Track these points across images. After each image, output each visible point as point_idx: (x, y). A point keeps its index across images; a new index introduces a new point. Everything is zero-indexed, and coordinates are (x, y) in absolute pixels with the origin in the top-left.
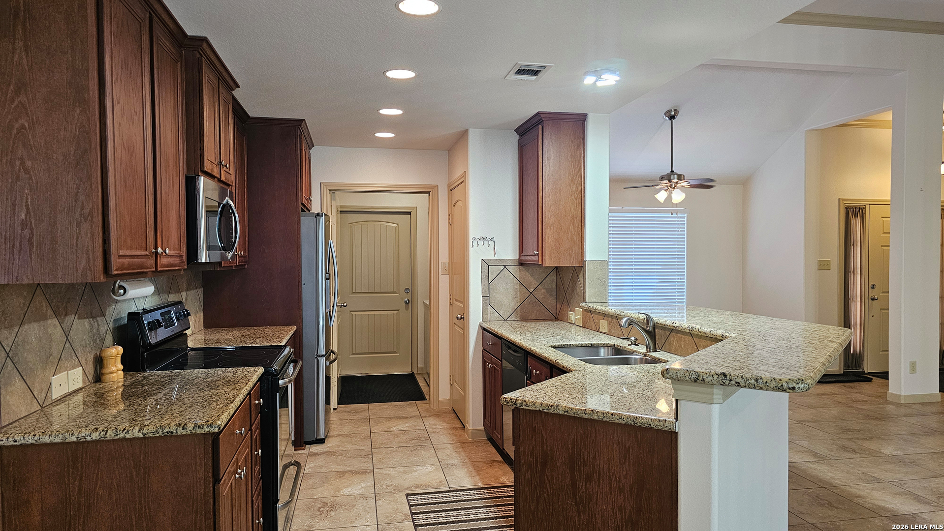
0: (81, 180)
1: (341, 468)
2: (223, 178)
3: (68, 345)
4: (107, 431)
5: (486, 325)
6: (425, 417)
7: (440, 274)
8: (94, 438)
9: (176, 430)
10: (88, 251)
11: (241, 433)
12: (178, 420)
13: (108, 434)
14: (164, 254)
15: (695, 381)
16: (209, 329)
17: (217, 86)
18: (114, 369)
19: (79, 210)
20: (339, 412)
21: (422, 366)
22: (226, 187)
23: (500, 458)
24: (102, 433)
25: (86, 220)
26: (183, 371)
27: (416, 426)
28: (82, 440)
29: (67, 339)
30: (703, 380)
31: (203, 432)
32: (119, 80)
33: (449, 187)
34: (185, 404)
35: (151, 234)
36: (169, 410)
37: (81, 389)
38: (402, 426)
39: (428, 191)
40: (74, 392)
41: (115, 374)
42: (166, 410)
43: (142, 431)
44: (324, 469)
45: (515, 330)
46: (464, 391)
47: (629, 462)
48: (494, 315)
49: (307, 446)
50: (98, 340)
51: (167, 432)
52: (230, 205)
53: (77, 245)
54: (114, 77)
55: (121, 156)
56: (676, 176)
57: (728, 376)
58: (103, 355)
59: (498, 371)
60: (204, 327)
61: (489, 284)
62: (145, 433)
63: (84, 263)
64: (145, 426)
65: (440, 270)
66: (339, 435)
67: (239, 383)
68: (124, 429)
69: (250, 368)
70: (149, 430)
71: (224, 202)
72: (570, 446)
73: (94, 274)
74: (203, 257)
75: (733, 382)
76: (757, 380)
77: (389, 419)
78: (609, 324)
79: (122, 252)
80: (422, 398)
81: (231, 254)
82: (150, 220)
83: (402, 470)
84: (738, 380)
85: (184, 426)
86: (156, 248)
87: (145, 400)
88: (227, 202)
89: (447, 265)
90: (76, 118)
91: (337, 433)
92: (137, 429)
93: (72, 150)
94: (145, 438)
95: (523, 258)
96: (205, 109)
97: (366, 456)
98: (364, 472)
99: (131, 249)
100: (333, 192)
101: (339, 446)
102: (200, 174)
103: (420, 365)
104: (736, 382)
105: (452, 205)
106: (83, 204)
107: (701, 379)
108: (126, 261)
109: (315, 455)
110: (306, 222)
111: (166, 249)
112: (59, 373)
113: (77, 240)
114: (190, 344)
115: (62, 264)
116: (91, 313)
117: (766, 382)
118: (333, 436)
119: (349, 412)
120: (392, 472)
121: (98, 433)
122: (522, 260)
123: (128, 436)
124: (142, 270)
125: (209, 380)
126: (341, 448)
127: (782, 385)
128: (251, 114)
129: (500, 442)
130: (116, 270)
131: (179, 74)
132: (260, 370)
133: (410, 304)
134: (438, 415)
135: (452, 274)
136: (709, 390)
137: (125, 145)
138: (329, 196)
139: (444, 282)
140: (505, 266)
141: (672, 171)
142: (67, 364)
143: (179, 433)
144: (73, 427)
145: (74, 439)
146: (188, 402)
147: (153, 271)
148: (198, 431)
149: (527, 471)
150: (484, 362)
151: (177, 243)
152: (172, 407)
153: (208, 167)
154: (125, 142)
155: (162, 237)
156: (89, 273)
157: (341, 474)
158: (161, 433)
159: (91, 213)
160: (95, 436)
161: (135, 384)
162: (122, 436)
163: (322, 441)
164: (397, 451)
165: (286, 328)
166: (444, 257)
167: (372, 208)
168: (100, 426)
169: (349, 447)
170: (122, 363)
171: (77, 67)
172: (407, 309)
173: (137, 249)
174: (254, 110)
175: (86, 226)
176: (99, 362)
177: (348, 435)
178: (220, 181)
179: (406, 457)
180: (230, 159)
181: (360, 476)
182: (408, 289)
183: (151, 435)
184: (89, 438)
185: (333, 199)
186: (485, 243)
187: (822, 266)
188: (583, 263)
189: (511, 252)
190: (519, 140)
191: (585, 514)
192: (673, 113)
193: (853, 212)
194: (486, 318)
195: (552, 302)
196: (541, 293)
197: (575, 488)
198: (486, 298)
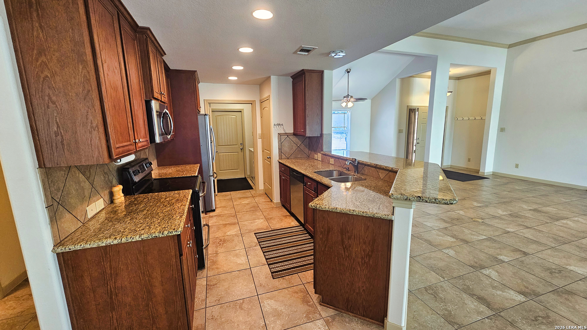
0: (89, 108)
1: (224, 223)
2: (163, 100)
3: (93, 189)
4: (122, 239)
5: (280, 161)
6: (255, 197)
7: (258, 138)
8: (115, 243)
9: (159, 235)
10: (98, 147)
11: (188, 226)
12: (158, 229)
13: (122, 240)
14: (139, 142)
15: (406, 200)
16: (160, 167)
17: (156, 54)
18: (119, 197)
19: (90, 125)
21: (249, 174)
22: (164, 104)
23: (289, 214)
24: (119, 240)
25: (94, 130)
26: (153, 194)
27: (252, 201)
28: (109, 245)
29: (93, 186)
30: (410, 199)
31: (172, 234)
32: (104, 49)
33: (260, 101)
34: (160, 217)
35: (131, 133)
36: (152, 222)
37: (103, 209)
38: (246, 201)
39: (252, 103)
40: (100, 211)
41: (120, 199)
42: (151, 222)
43: (140, 238)
44: (217, 224)
45: (294, 163)
46: (271, 187)
47: (369, 232)
48: (283, 156)
49: (208, 213)
50: (109, 183)
51: (154, 237)
52: (167, 113)
53: (91, 144)
54: (101, 46)
55: (111, 93)
56: (350, 97)
57: (422, 198)
58: (113, 190)
59: (288, 180)
60: (158, 166)
61: (281, 143)
62: (143, 238)
63: (97, 153)
64: (142, 234)
65: (258, 137)
66: (220, 207)
67: (183, 201)
68: (131, 237)
69: (186, 190)
70: (144, 237)
71: (164, 112)
73: (103, 159)
74: (158, 140)
75: (424, 201)
76: (435, 200)
77: (240, 198)
78: (334, 160)
79: (117, 146)
80: (250, 188)
81: (170, 136)
82: (130, 125)
83: (250, 222)
84: (426, 200)
85: (162, 233)
86: (135, 140)
87: (138, 215)
88: (166, 112)
89: (261, 135)
90: (80, 71)
91: (220, 206)
92: (138, 236)
93: (81, 90)
94: (143, 240)
95: (295, 132)
96: (151, 66)
97: (234, 216)
98: (234, 224)
99: (122, 142)
100: (210, 103)
101: (221, 212)
102: (152, 99)
103: (248, 174)
104: (426, 201)
105: (262, 109)
106: (91, 121)
108: (121, 149)
109: (212, 217)
110: (200, 118)
111: (140, 139)
112: (91, 204)
113: (91, 142)
114: (153, 176)
115: (83, 155)
116: (104, 171)
117: (440, 201)
118: (218, 208)
119: (223, 196)
120: (246, 223)
121: (117, 241)
122: (295, 133)
123: (133, 240)
124: (129, 152)
125: (168, 199)
126: (222, 213)
127: (447, 202)
128: (171, 68)
129: (290, 208)
130: (116, 156)
131: (136, 47)
132: (191, 191)
133: (242, 150)
134: (260, 195)
135: (263, 138)
136: (411, 203)
137: (112, 86)
138: (208, 105)
139: (259, 142)
140: (288, 136)
141: (348, 95)
142: (95, 199)
143: (160, 236)
144: (102, 238)
145: (104, 245)
146: (161, 216)
147: (135, 151)
148: (170, 235)
149: (321, 235)
150: (280, 176)
151: (144, 135)
152: (153, 220)
153: (156, 95)
154: (112, 85)
155: (137, 134)
156: (100, 158)
157: (225, 225)
158: (151, 237)
159: (97, 126)
160: (116, 242)
161: (131, 204)
162: (130, 241)
163: (214, 211)
164: (246, 213)
165: (195, 165)
166: (259, 131)
167: (225, 109)
168: (117, 236)
169: (226, 212)
170: (123, 193)
171: (77, 40)
173: (125, 142)
174: (172, 67)
175: (95, 133)
176: (111, 194)
177: (224, 207)
178: (161, 101)
179: (251, 216)
180: (165, 91)
181: (233, 226)
182: (242, 144)
183: (146, 239)
184: (112, 244)
185: (210, 106)
186: (279, 126)
187: (400, 131)
188: (322, 135)
189: (290, 130)
190: (292, 81)
191: (347, 252)
192: (349, 70)
193: (412, 111)
194: (280, 158)
195: (307, 150)
196: (302, 147)
197: (343, 242)
198: (280, 149)
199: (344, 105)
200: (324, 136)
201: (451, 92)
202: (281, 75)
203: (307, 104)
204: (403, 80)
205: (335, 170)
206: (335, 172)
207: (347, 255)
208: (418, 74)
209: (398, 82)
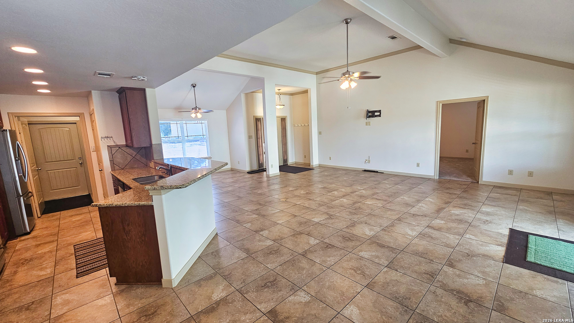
1: (39, 243)
5: (113, 174)
6: (92, 212)
7: (91, 151)
20: (42, 218)
33: (90, 114)
38: (78, 218)
39: (80, 115)
44: (28, 245)
47: (141, 217)
48: (116, 167)
49: (19, 237)
56: (198, 108)
61: (112, 155)
72: (121, 216)
83: (74, 236)
89: (94, 148)
91: (39, 228)
97: (54, 235)
105: (91, 121)
107: (155, 188)
109: (24, 240)
118: (37, 230)
119: (49, 217)
122: (128, 145)
126: (41, 234)
133: (83, 164)
135: (97, 152)
136: (160, 191)
138: (15, 119)
139: (94, 155)
140: (119, 147)
141: (196, 106)
163: (28, 234)
169: (45, 233)
172: (81, 166)
177: (46, 228)
179: (77, 231)
181: (50, 243)
182: (81, 158)
186: (108, 139)
187: (250, 137)
188: (151, 144)
189: (122, 141)
190: (119, 96)
191: (129, 236)
192: (194, 85)
193: (258, 120)
194: (113, 169)
195: (144, 160)
196: (138, 157)
197: (124, 229)
198: (112, 162)
199: (193, 115)
200: (154, 147)
201: (284, 105)
202: (104, 90)
203: (131, 118)
204: (246, 94)
205: (156, 176)
206: (156, 177)
207: (129, 238)
208: (258, 90)
209: (243, 96)
